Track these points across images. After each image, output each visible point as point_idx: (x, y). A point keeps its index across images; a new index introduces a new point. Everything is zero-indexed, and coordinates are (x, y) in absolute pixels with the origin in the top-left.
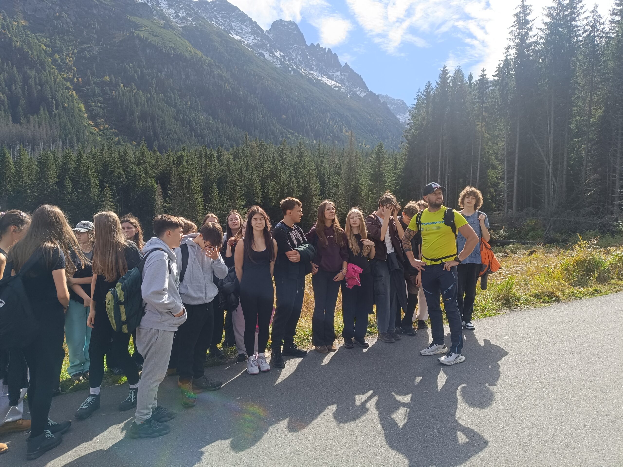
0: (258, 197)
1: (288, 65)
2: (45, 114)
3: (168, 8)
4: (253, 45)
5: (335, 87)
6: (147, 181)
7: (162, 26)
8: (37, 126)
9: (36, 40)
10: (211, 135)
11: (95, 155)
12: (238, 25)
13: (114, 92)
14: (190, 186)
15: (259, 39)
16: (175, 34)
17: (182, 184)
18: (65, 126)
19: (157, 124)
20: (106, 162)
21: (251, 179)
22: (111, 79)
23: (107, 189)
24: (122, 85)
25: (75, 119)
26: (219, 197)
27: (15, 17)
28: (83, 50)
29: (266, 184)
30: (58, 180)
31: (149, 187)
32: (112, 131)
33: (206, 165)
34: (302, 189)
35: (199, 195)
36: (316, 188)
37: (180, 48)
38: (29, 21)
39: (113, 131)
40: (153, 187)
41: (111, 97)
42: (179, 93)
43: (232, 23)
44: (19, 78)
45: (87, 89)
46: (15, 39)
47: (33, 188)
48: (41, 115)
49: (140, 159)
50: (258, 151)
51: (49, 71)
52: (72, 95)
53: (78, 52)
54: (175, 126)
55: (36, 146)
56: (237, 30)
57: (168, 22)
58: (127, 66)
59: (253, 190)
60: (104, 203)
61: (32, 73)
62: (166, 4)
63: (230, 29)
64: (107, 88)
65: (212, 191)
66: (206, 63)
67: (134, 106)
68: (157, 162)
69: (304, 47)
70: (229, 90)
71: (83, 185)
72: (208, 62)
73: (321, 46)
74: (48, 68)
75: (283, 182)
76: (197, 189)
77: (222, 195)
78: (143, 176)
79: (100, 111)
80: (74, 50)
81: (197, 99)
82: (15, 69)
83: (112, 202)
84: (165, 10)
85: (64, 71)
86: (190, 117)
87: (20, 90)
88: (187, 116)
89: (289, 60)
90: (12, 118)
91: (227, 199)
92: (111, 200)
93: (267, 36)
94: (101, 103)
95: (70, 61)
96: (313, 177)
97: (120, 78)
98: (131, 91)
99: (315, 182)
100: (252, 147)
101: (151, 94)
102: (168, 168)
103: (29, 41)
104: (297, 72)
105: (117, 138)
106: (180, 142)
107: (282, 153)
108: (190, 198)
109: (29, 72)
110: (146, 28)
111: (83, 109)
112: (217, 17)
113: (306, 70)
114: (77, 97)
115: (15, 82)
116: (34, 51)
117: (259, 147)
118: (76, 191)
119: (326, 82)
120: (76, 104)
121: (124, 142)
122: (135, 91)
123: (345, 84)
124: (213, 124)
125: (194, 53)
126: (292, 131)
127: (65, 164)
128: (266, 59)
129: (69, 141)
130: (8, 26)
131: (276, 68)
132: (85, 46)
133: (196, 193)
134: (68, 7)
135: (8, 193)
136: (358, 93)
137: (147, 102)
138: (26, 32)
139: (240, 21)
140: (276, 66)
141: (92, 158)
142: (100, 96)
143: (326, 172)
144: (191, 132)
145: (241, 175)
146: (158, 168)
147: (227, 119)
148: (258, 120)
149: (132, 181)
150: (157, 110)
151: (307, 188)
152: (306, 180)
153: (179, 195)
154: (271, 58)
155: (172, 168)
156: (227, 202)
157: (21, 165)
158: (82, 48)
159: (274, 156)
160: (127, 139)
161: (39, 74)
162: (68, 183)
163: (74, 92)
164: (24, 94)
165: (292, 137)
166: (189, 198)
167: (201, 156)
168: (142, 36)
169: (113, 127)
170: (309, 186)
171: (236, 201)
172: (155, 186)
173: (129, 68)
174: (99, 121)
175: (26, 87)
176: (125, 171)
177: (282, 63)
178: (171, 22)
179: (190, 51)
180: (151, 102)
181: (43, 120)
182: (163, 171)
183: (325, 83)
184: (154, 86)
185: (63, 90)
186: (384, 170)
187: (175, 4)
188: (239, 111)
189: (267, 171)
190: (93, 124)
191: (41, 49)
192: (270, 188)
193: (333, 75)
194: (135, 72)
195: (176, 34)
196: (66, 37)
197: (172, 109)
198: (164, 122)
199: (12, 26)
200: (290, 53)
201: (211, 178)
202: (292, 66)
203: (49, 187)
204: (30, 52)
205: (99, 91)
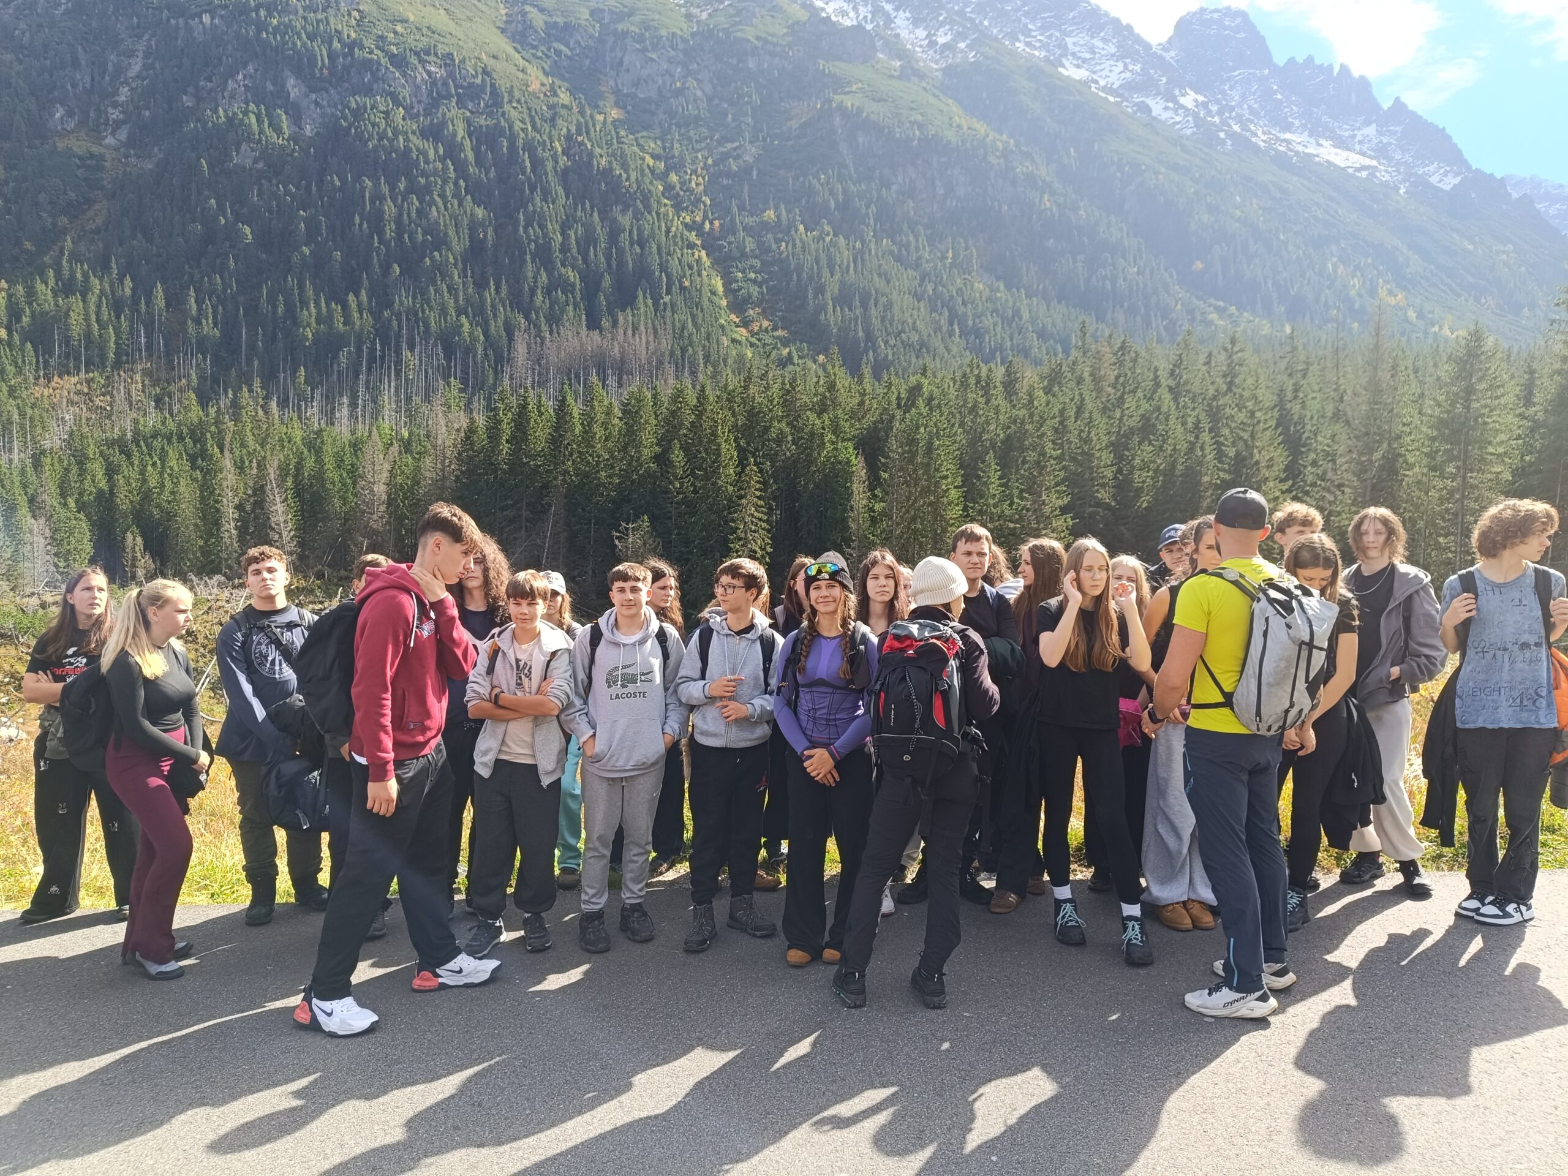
0: (1103, 486)
1: (1216, 126)
2: (646, 305)
3: (911, 27)
4: (1121, 86)
5: (1358, 170)
6: (836, 449)
7: (896, 74)
8: (630, 332)
9: (635, 149)
10: (999, 329)
11: (734, 391)
12: (1082, 42)
13: (784, 244)
14: (931, 459)
15: (1138, 68)
16: (924, 89)
17: (914, 454)
18: (683, 328)
19: (873, 312)
20: (753, 408)
21: (1087, 441)
22: (778, 217)
23: (751, 470)
24: (801, 228)
25: (702, 311)
26: (1001, 485)
27: (601, 103)
28: (725, 156)
29: (1127, 453)
30: (658, 449)
31: (840, 463)
32: (776, 334)
33: (975, 405)
34: (1229, 464)
35: (953, 483)
36: (1271, 459)
37: (936, 122)
38: (625, 108)
39: (780, 333)
40: (848, 462)
41: (777, 256)
42: (929, 232)
43: (1067, 39)
44: (601, 233)
45: (730, 243)
46: (598, 150)
47: (613, 467)
48: (639, 309)
49: (825, 397)
50: (1115, 364)
51: (658, 214)
52: (699, 261)
53: (715, 163)
54: (915, 312)
55: (625, 377)
56: (1079, 55)
57: (909, 62)
58: (814, 182)
59: (1092, 468)
60: (744, 501)
61: (625, 220)
62: (908, 19)
63: (1061, 56)
64: (770, 236)
65: (984, 472)
66: (997, 150)
67: (826, 273)
68: (861, 403)
69: (1266, 72)
70: (1051, 211)
71: (706, 460)
72: (1001, 148)
73: (1318, 62)
74: (655, 206)
75: (1175, 445)
76: (948, 466)
77: (1009, 480)
78: (829, 436)
79: (754, 291)
80: (707, 159)
81: (971, 242)
82: (596, 215)
83: (759, 498)
84: (904, 34)
85: (686, 208)
86: (951, 288)
87: (603, 260)
88: (944, 286)
89: (1220, 113)
90: (587, 320)
91: (1021, 491)
92: (758, 493)
93: (1161, 57)
94: (755, 272)
95: (697, 184)
96: (1265, 430)
97: (797, 211)
98: (820, 238)
99: (1270, 445)
100: (1099, 356)
101: (863, 242)
102: (884, 417)
103: (622, 153)
104: (1242, 143)
105: (787, 350)
106: (924, 350)
107: (1179, 367)
108: (929, 491)
109: (620, 218)
110: (860, 85)
111: (720, 289)
112: (1031, 30)
113: (1270, 133)
114: (708, 263)
115: (595, 242)
116: (631, 172)
117: (1115, 354)
118: (692, 473)
119: (1331, 158)
120: (705, 279)
121: (800, 357)
122: (828, 239)
123: (1390, 159)
124: (1007, 300)
125: (969, 128)
126: (1221, 304)
127: (673, 413)
128: (1155, 118)
129: (690, 362)
130: (587, 126)
131: (1181, 137)
132: (729, 146)
133: (946, 477)
134: (698, 64)
135: (567, 478)
136: (1434, 180)
137: (855, 262)
138: (617, 133)
139: (1089, 30)
140: (1182, 133)
141: (728, 400)
142: (755, 257)
143: (1309, 415)
144: (951, 324)
145: (1061, 430)
146: (863, 417)
147: (1041, 287)
148: (1125, 280)
149: (806, 449)
150: (876, 278)
151: (1244, 459)
152: (1241, 438)
153: (905, 482)
154: (1170, 114)
155: (893, 417)
156: (1022, 498)
157: (592, 419)
158: (722, 153)
159: (1156, 377)
160: (806, 352)
161: (638, 220)
162: (678, 456)
163: (703, 253)
164: (609, 265)
165: (1221, 318)
166: (929, 487)
167: (964, 385)
168: (849, 105)
169: (780, 324)
170: (1252, 455)
171: (1044, 497)
172: (854, 462)
173: (818, 185)
174: (751, 312)
175: (614, 250)
176: (793, 427)
177: (1199, 122)
178: (918, 61)
179: (959, 126)
180: (863, 260)
181: (643, 318)
182: (874, 423)
183: (1328, 161)
184: (872, 222)
185: (681, 250)
186: (1486, 406)
187: (928, 14)
188: (1075, 261)
189: (1132, 416)
190: (737, 320)
191: (645, 167)
192: (1137, 461)
193: (1354, 136)
194: (832, 193)
195: (928, 87)
196: (692, 133)
197: (910, 272)
198: (889, 306)
199: (594, 125)
200: (1224, 93)
201: (987, 440)
202: (1230, 126)
203: (641, 465)
204: (624, 176)
205: (754, 246)
